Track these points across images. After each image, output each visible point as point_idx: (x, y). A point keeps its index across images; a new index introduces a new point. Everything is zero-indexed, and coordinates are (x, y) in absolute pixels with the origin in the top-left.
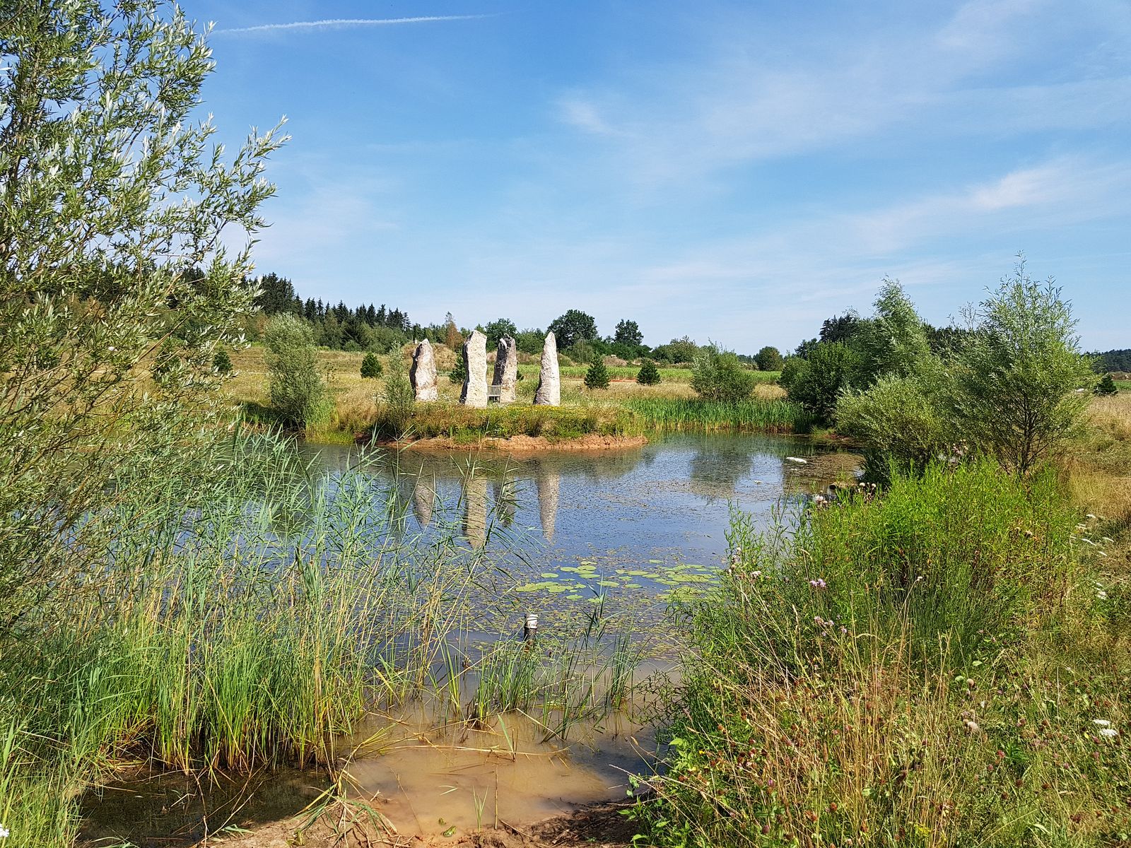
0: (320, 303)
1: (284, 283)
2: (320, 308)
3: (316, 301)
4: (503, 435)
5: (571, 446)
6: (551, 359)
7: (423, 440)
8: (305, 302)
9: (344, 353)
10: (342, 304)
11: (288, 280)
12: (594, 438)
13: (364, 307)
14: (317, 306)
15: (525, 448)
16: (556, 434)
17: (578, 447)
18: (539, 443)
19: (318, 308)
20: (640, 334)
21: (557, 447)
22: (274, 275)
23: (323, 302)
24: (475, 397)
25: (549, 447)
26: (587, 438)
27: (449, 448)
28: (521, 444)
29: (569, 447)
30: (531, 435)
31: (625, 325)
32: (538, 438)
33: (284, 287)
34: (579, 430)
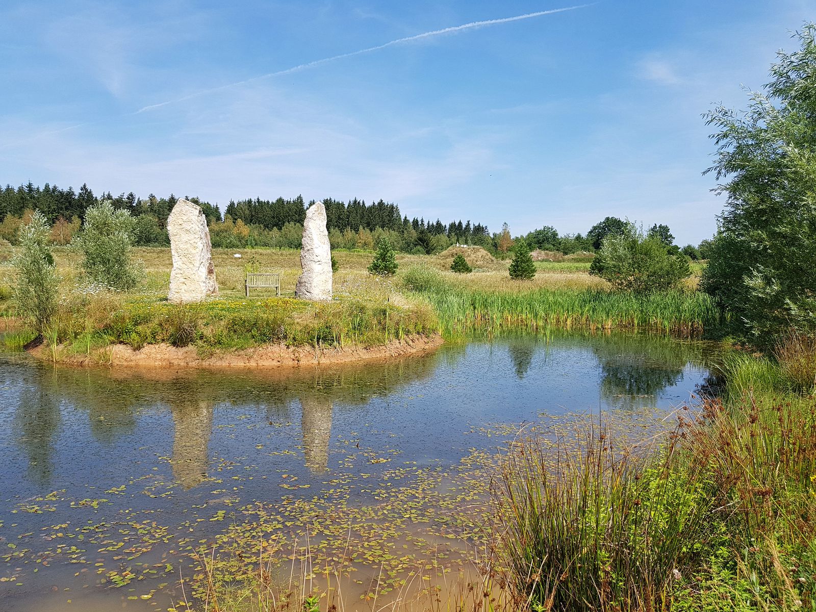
0: (422, 221)
1: (391, 207)
3: (419, 220)
8: (411, 221)
10: (438, 221)
11: (395, 205)
13: (454, 223)
14: (420, 223)
20: (671, 236)
22: (381, 201)
23: (424, 220)
24: (184, 287)
31: (658, 229)
32: (185, 349)
33: (392, 210)
34: (253, 337)
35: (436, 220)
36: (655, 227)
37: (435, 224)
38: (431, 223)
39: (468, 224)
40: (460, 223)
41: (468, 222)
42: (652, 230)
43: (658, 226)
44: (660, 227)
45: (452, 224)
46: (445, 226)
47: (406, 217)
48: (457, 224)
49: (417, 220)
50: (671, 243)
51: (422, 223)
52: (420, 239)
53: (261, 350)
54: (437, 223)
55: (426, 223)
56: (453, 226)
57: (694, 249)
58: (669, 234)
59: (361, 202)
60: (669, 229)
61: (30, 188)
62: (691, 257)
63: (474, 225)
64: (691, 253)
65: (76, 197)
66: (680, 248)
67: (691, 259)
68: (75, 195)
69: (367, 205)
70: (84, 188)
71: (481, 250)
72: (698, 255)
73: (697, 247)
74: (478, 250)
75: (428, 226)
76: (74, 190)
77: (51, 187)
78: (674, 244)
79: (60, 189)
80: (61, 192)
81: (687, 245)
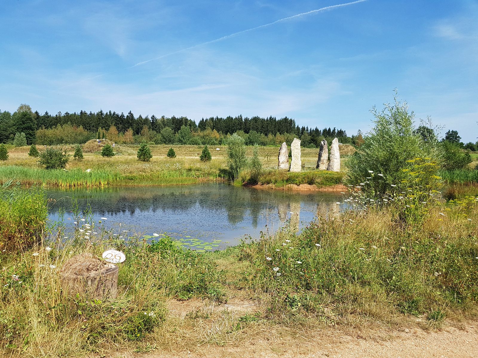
0: (307, 128)
1: (291, 120)
2: (307, 130)
3: (306, 127)
4: (296, 184)
5: (328, 189)
6: (335, 150)
7: (265, 185)
8: (301, 128)
9: (308, 149)
10: (316, 128)
11: (293, 119)
12: (341, 186)
13: (326, 129)
14: (306, 129)
15: (306, 190)
16: (322, 184)
17: (331, 190)
18: (312, 188)
19: (306, 130)
20: (459, 137)
21: (321, 190)
22: (286, 117)
23: (308, 127)
24: (295, 167)
25: (317, 190)
26: (337, 186)
27: (272, 189)
28: (305, 188)
29: (327, 190)
30: (310, 184)
31: (451, 133)
32: (313, 186)
33: (291, 122)
34: (333, 182)
35: (315, 128)
36: (449, 132)
37: (314, 130)
38: (312, 129)
39: (335, 129)
40: (330, 129)
41: (335, 128)
42: (447, 133)
43: (451, 131)
44: (452, 131)
45: (325, 129)
46: (321, 131)
47: (298, 126)
48: (327, 130)
49: (304, 128)
50: (459, 141)
51: (307, 129)
52: (312, 140)
53: (336, 186)
54: (316, 129)
55: (309, 129)
56: (325, 131)
57: (473, 144)
58: (458, 135)
59: (274, 118)
60: (458, 133)
61: (101, 113)
62: (471, 149)
63: (338, 130)
64: (471, 147)
65: (125, 118)
66: (464, 144)
67: (471, 151)
68: (125, 117)
69: (277, 120)
70: (130, 113)
71: (350, 146)
72: (476, 148)
73: (475, 143)
74: (348, 146)
75: (311, 131)
76: (124, 114)
77: (112, 113)
78: (460, 142)
79: (116, 113)
80: (117, 115)
81: (468, 143)
